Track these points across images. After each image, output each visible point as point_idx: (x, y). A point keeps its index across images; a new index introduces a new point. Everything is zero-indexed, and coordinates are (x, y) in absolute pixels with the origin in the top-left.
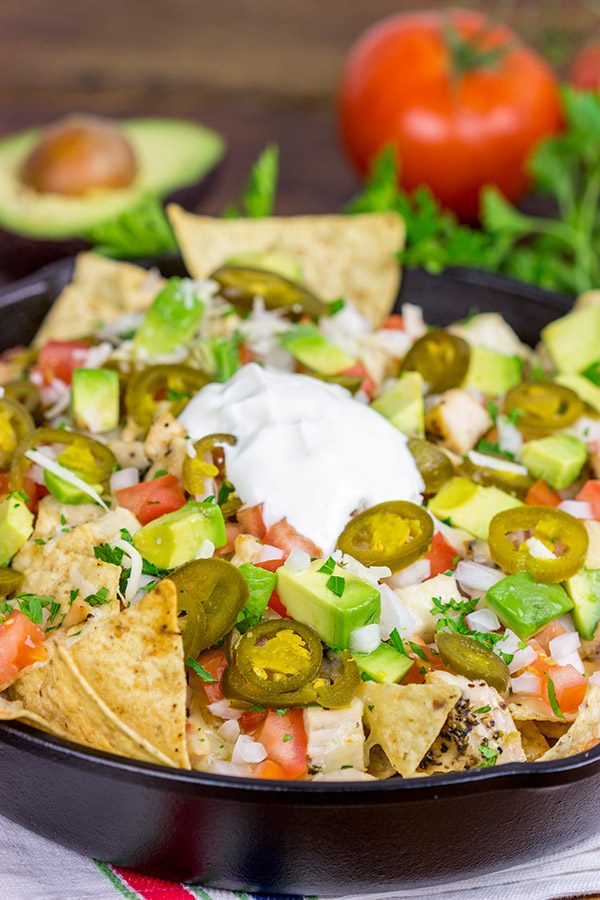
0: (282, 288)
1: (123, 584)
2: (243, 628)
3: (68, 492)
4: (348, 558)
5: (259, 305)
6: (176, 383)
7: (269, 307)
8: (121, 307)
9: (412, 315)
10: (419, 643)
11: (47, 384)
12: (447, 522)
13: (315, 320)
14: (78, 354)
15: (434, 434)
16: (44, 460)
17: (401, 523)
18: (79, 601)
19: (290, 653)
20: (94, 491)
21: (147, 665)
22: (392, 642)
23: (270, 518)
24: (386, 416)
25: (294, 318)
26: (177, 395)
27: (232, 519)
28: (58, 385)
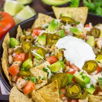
0: (70, 20)
1: (48, 75)
2: (68, 85)
3: (38, 58)
4: (84, 71)
5: (67, 23)
6: (55, 37)
7: (69, 24)
8: (45, 21)
9: (90, 24)
10: (96, 85)
11: (34, 36)
12: (99, 62)
13: (76, 25)
14: (39, 31)
15: (96, 46)
16: (34, 52)
17: (93, 64)
18: (41, 79)
19: (76, 89)
20: (42, 58)
21: (52, 93)
22: (92, 86)
23: (71, 63)
24: (89, 44)
25: (72, 25)
26: (55, 39)
27: (65, 63)
28: (36, 36)
